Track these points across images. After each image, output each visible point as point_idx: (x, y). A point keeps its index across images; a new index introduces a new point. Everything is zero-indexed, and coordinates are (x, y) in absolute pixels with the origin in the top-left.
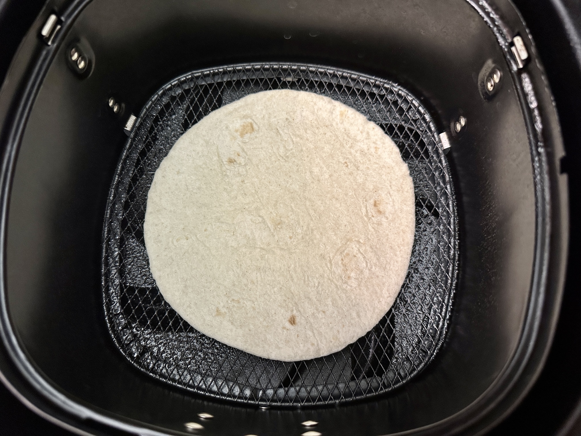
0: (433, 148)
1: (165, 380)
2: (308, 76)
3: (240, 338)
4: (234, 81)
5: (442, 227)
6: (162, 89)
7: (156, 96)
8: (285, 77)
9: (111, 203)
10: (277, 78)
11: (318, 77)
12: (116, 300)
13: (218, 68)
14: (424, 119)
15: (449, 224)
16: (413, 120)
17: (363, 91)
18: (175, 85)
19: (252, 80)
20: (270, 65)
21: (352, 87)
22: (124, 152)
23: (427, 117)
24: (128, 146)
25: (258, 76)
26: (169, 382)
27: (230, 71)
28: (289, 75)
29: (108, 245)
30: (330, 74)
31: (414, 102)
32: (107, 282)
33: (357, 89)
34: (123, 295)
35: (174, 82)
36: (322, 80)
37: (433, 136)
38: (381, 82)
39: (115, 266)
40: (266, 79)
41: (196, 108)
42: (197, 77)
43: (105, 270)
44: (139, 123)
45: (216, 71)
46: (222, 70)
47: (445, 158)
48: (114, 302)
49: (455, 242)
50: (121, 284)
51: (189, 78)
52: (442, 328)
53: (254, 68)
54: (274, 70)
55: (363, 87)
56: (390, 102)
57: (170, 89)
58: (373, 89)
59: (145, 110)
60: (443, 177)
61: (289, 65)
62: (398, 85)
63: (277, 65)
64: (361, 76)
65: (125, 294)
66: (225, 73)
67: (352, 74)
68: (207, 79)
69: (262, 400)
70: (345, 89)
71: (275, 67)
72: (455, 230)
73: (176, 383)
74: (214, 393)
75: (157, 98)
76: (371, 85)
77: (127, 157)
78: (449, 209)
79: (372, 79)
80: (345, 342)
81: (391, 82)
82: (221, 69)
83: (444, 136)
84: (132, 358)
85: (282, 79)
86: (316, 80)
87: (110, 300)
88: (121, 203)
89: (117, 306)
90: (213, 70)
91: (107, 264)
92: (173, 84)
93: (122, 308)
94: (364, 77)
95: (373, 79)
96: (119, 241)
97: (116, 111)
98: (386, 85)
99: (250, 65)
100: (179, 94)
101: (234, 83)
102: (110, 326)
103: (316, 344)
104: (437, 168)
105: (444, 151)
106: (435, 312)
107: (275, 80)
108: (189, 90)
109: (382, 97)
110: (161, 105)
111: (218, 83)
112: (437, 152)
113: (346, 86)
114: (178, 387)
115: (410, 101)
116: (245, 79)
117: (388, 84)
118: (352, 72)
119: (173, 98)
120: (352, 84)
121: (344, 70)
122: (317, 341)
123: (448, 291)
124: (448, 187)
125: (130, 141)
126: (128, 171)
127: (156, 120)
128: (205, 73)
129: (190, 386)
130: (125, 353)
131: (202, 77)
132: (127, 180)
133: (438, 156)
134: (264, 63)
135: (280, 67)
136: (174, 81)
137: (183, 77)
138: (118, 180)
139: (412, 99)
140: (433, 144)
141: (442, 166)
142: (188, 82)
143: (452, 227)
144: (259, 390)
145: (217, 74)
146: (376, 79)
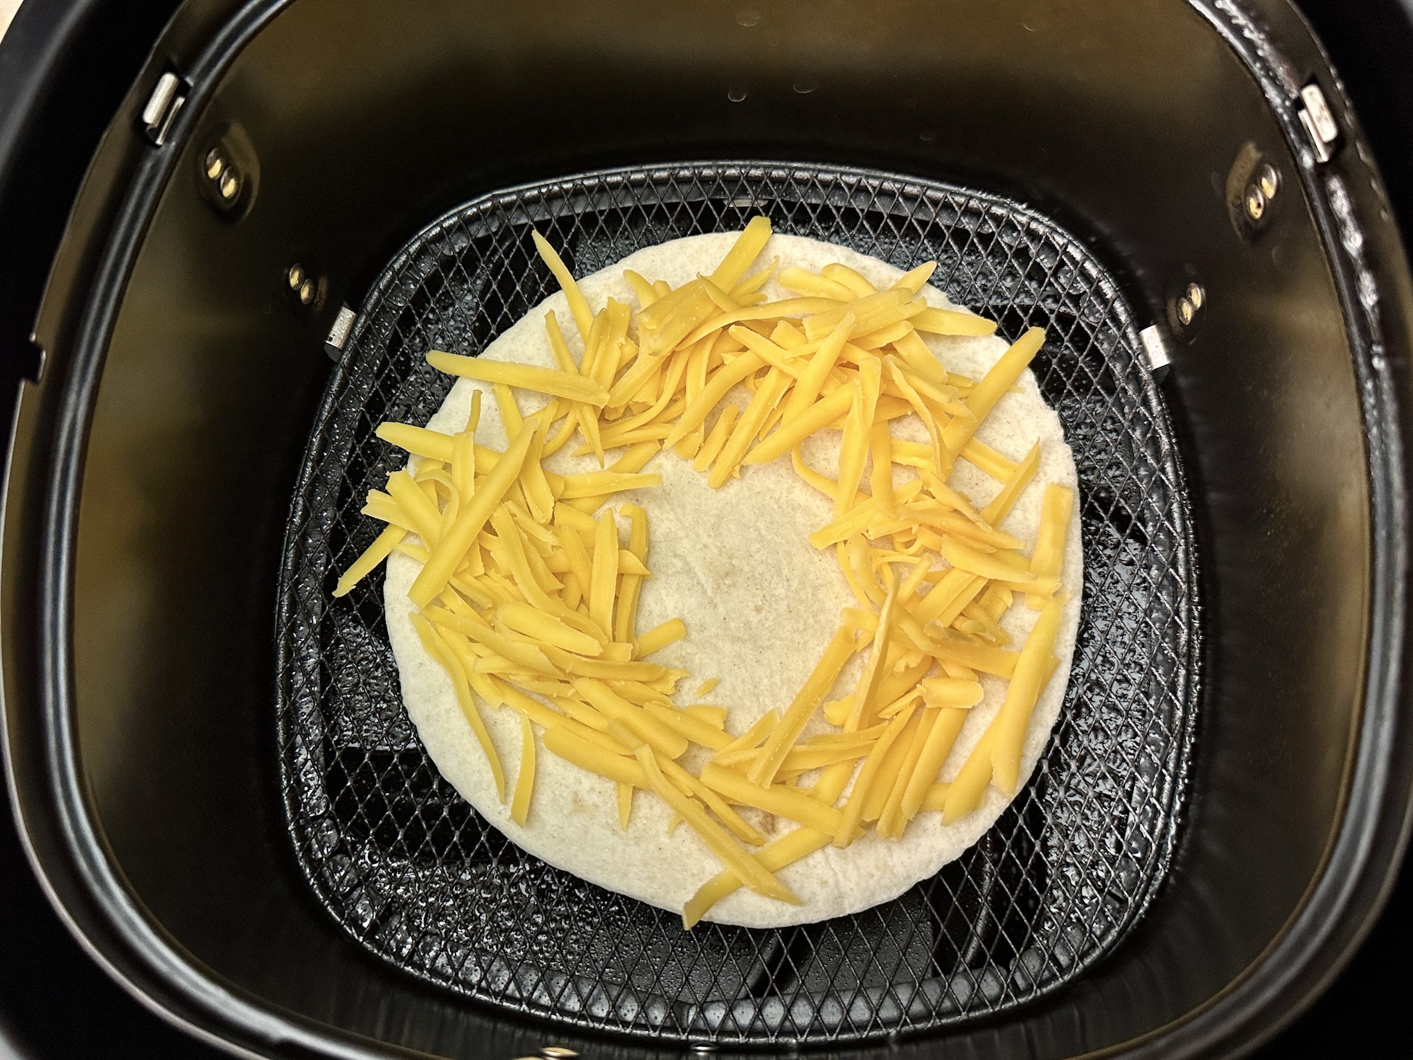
0: (1124, 368)
1: (444, 984)
2: (793, 193)
3: (635, 869)
4: (601, 212)
5: (1154, 572)
6: (419, 238)
7: (403, 258)
8: (733, 199)
9: (297, 532)
10: (712, 201)
11: (818, 196)
12: (313, 779)
13: (560, 180)
14: (1099, 293)
15: (1174, 564)
16: (1069, 295)
17: (936, 225)
18: (451, 226)
19: (649, 208)
20: (694, 168)
21: (906, 218)
22: (325, 402)
23: (1107, 288)
24: (335, 388)
25: (662, 200)
26: (456, 988)
27: (590, 189)
28: (743, 192)
29: (291, 640)
30: (850, 186)
31: (1071, 249)
32: (290, 735)
33: (919, 221)
34: (333, 768)
35: (449, 220)
36: (828, 202)
37: (1125, 336)
38: (981, 200)
39: (312, 693)
40: (684, 206)
41: (507, 287)
42: (508, 207)
43: (284, 705)
44: (362, 327)
45: (556, 188)
46: (570, 185)
47: (1157, 394)
48: (310, 787)
49: (1190, 611)
50: (326, 741)
51: (487, 209)
52: (1163, 835)
53: (652, 178)
54: (705, 181)
55: (936, 216)
56: (1008, 252)
57: (439, 238)
58: (962, 218)
59: (376, 293)
60: (1154, 442)
61: (741, 167)
62: (1028, 208)
63: (709, 167)
64: (929, 188)
65: (337, 763)
66: (577, 192)
67: (907, 183)
68: (532, 210)
69: (695, 1030)
70: (890, 224)
71: (706, 172)
72: (1189, 581)
73: (475, 991)
74: (572, 1014)
75: (405, 262)
76: (957, 209)
77: (335, 414)
78: (1172, 524)
79: (960, 196)
80: (909, 877)
81: (1008, 201)
82: (567, 182)
83: (1152, 337)
84: (360, 930)
85: (726, 202)
86: (814, 201)
87: (298, 781)
88: (322, 532)
89: (315, 796)
90: (548, 185)
91: (289, 689)
92: (446, 225)
93: (331, 799)
94: (938, 190)
95: (962, 195)
96: (318, 630)
97: (307, 299)
98: (995, 209)
99: (641, 171)
100: (462, 250)
101: (601, 219)
102: (301, 847)
103: (831, 882)
104: (1137, 419)
105: (1155, 373)
106: (1144, 795)
107: (707, 205)
108: (487, 239)
109: (986, 239)
110: (415, 282)
111: (560, 220)
112: (1134, 376)
113: (891, 216)
114: (479, 1000)
115: (1061, 247)
116: (629, 208)
117: (1002, 205)
118: (908, 178)
119: (447, 263)
120: (907, 210)
121: (886, 175)
122: (835, 874)
123: (1175, 738)
124: (1169, 467)
125: (340, 374)
126: (339, 450)
127: (406, 321)
128: (528, 194)
129: (511, 999)
130: (342, 917)
131: (519, 206)
132: (336, 475)
133: (1140, 387)
134: (677, 165)
135: (720, 171)
136: (448, 218)
137: (471, 207)
138: (311, 474)
139: (1065, 241)
140: (1125, 357)
141: (1151, 414)
142: (485, 220)
143: (1182, 571)
144: (687, 1007)
145: (559, 196)
146: (969, 192)
